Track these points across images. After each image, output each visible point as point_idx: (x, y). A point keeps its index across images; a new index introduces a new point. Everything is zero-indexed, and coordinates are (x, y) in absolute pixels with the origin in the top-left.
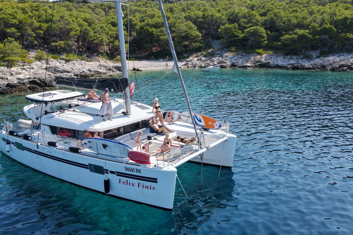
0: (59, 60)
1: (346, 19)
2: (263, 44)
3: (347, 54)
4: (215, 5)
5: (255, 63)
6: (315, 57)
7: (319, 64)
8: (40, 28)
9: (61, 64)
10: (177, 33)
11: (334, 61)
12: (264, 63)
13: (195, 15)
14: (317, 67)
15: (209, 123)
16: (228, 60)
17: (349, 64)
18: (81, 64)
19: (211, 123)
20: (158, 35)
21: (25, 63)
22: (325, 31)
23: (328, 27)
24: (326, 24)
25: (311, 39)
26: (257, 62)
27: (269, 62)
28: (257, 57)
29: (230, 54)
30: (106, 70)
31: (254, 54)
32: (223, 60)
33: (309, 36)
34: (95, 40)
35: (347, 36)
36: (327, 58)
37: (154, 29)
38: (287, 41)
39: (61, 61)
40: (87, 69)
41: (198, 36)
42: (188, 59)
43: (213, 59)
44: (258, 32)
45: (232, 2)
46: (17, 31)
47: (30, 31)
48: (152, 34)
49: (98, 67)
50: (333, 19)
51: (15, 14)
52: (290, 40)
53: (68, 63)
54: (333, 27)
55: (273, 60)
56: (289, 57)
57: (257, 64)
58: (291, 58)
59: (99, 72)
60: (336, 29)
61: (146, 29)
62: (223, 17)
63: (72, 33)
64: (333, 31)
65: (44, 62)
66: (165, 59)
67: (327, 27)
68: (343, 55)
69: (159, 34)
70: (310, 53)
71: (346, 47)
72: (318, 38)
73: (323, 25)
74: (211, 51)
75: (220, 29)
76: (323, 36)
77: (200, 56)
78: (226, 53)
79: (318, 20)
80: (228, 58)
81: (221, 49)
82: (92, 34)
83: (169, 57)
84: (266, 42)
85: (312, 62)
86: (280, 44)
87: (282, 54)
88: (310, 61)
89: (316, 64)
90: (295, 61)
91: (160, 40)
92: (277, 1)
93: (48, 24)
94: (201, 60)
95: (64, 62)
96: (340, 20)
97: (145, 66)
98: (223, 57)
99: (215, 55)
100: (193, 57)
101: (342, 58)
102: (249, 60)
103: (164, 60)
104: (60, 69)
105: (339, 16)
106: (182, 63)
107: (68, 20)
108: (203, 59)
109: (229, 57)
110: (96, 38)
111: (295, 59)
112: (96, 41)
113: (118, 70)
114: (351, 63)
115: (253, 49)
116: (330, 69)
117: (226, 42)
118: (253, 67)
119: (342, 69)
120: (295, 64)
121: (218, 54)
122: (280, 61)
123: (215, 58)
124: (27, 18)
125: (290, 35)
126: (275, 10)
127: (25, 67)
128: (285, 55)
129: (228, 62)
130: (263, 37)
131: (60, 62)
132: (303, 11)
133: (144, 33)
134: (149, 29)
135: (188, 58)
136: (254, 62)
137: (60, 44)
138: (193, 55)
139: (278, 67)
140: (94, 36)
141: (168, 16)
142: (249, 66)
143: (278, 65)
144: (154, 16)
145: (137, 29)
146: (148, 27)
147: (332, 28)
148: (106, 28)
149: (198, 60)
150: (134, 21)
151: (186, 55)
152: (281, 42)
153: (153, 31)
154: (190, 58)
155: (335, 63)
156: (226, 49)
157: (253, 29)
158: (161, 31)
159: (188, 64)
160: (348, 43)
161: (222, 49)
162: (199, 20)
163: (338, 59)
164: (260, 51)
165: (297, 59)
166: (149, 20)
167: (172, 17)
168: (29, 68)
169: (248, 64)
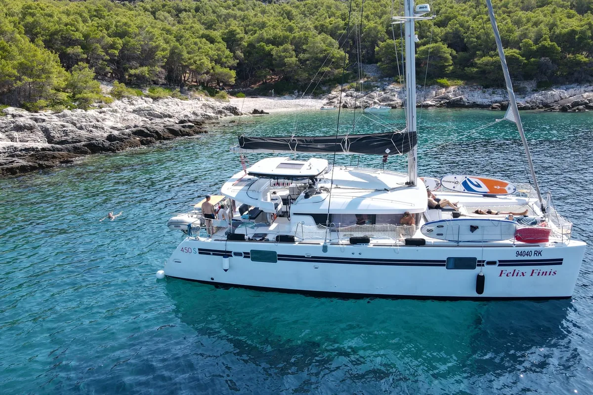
0: (143, 98)
1: (573, 32)
2: (448, 70)
3: (578, 85)
4: (356, 8)
5: (440, 100)
6: (529, 90)
7: (539, 101)
8: (112, 46)
9: (147, 103)
10: (310, 53)
11: (561, 97)
12: (454, 100)
13: (331, 24)
14: (538, 107)
15: (495, 187)
16: (396, 96)
17: (586, 101)
18: (177, 104)
19: (499, 187)
20: (280, 57)
21: (101, 102)
22: (544, 51)
23: (549, 45)
24: (545, 40)
25: (524, 63)
26: (443, 98)
27: (461, 99)
28: (441, 90)
29: (397, 87)
30: (214, 113)
31: (436, 86)
32: (388, 95)
33: (521, 58)
34: (191, 64)
35: (577, 58)
36: (549, 93)
37: (271, 46)
38: (488, 66)
39: (147, 99)
40: (190, 112)
41: (342, 59)
42: (330, 95)
43: (372, 94)
44: (440, 52)
45: (382, 2)
46: (82, 51)
47: (100, 52)
48: (269, 54)
49: (201, 108)
50: (554, 32)
51: (76, 23)
52: (491, 65)
53: (157, 103)
54: (556, 45)
55: (466, 96)
56: (491, 90)
57: (442, 102)
58: (494, 93)
59: (208, 116)
60: (560, 48)
61: (260, 46)
62: (380, 28)
63: (160, 54)
64: (555, 51)
65: (125, 100)
66: (293, 96)
67: (547, 44)
68: (573, 88)
69: (283, 54)
70: (522, 85)
71: (576, 75)
72: (534, 62)
73: (540, 42)
74: (365, 82)
75: (378, 46)
76: (543, 58)
77: (349, 90)
78: (389, 84)
79: (532, 35)
80: (395, 93)
81: (379, 78)
82: (186, 55)
83: (298, 92)
84: (451, 68)
85: (527, 99)
86: (476, 71)
87: (479, 87)
88: (524, 97)
89: (534, 100)
90: (500, 97)
91: (284, 65)
92: (454, 1)
93: (123, 40)
94: (352, 96)
95: (151, 100)
96: (565, 34)
97: (268, 107)
98: (387, 91)
99: (374, 89)
100: (337, 92)
101: (571, 91)
102: (428, 95)
103: (291, 96)
104: (155, 112)
105: (563, 28)
106: (322, 101)
107: (151, 32)
108: (355, 94)
109: (397, 92)
110: (192, 61)
111: (501, 93)
112: (192, 67)
113: (232, 113)
114: (588, 100)
115: (432, 78)
116: (559, 109)
117: (387, 67)
118: (438, 107)
119: (578, 109)
120: (503, 101)
121: (378, 87)
122: (478, 97)
123: (375, 93)
124: (95, 31)
125: (492, 56)
126: (460, 18)
127: (104, 109)
128: (483, 88)
129: (396, 99)
130: (446, 60)
131: (146, 101)
132: (504, 19)
133: (257, 53)
134: (265, 46)
135: (330, 93)
136: (438, 98)
137: (142, 72)
138: (335, 87)
139: (475, 105)
140: (190, 59)
141: (290, 25)
142: (431, 106)
143: (475, 102)
144: (264, 24)
145: (244, 46)
146: (262, 44)
147: (555, 47)
148: (201, 45)
149: (347, 96)
150: (239, 33)
151: (325, 89)
152: (477, 68)
153: (272, 50)
154: (332, 93)
155: (562, 99)
156: (387, 79)
157: (433, 48)
158: (285, 50)
159: (333, 102)
160: (578, 69)
161: (381, 78)
162: (339, 32)
163: (566, 94)
164: (444, 81)
165: (504, 93)
166: (263, 33)
167: (297, 26)
168: (111, 112)
169: (430, 103)
